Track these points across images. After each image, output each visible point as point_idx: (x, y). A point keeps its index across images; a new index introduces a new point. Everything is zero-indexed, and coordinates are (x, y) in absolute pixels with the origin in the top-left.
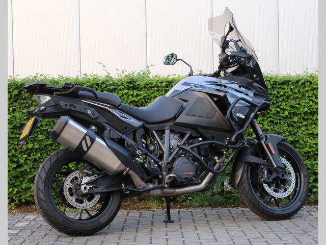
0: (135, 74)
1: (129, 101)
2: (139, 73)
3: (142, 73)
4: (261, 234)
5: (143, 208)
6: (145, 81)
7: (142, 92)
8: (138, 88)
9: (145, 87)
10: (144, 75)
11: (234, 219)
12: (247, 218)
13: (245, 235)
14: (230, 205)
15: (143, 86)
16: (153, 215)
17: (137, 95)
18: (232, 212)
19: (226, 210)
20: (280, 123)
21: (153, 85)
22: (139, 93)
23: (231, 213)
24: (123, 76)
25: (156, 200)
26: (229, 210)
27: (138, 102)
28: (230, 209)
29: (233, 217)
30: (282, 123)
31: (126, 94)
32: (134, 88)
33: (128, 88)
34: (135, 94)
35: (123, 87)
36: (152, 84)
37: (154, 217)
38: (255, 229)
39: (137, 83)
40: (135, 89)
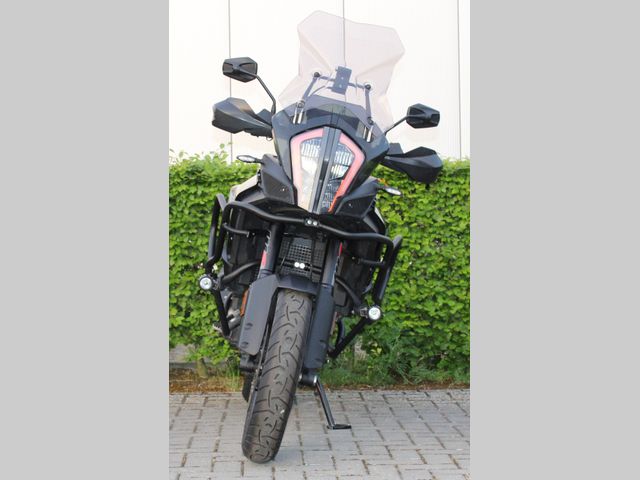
0: (202, 158)
1: (189, 205)
2: (207, 157)
3: (212, 156)
4: (409, 437)
5: (212, 390)
6: (217, 171)
7: (212, 190)
8: (205, 182)
9: (217, 181)
10: (216, 160)
11: (367, 410)
12: (391, 409)
13: (382, 438)
14: (365, 385)
15: (213, 179)
16: (228, 401)
17: (204, 195)
18: (364, 397)
19: (356, 394)
20: (452, 242)
21: (232, 177)
22: (207, 191)
23: (363, 399)
24: (181, 160)
25: (236, 374)
26: (360, 394)
27: (204, 205)
28: (363, 393)
29: (366, 406)
30: (455, 244)
31: (184, 192)
32: (198, 182)
33: (189, 183)
34: (199, 193)
35: (179, 181)
36: (228, 175)
37: (230, 405)
38: (402, 427)
39: (203, 173)
40: (201, 184)
